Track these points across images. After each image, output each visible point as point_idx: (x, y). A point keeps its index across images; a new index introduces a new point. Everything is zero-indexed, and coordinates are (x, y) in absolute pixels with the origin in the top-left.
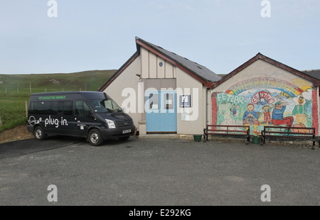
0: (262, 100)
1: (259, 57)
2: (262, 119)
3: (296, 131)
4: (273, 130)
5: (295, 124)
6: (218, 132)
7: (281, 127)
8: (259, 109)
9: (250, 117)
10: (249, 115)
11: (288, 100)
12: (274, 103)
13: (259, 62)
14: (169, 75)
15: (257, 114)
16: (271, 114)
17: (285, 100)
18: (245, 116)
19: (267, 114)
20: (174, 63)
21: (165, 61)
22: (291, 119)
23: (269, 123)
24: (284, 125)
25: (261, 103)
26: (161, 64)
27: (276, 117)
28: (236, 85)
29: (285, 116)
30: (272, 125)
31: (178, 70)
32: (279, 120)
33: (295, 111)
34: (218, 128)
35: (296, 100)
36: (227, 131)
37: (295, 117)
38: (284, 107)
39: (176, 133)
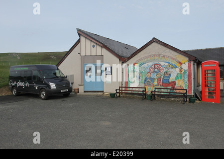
0: (156, 70)
1: (154, 40)
2: (156, 83)
3: (177, 91)
4: (163, 90)
5: (177, 86)
6: (128, 92)
7: (168, 89)
8: (154, 76)
9: (149, 81)
10: (148, 80)
11: (173, 70)
12: (164, 72)
13: (154, 44)
14: (99, 53)
15: (153, 80)
16: (162, 80)
17: (171, 70)
18: (145, 80)
19: (159, 79)
20: (102, 45)
21: (96, 44)
22: (174, 83)
23: (160, 85)
24: (170, 87)
25: (155, 72)
26: (94, 46)
27: (165, 82)
28: (140, 60)
29: (170, 81)
30: (162, 87)
31: (104, 50)
32: (167, 83)
33: (177, 78)
34: (128, 89)
35: (178, 70)
36: (132, 91)
37: (177, 82)
38: (170, 75)
39: (103, 92)
